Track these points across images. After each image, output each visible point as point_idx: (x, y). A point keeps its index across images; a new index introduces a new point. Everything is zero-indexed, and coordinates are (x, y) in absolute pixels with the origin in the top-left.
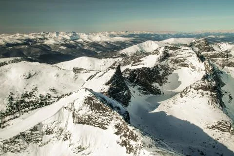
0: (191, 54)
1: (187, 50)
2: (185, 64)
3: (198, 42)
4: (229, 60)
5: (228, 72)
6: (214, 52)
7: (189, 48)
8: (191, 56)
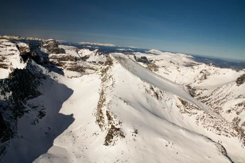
0: (14, 52)
1: (10, 46)
2: (4, 64)
3: (47, 43)
4: (78, 64)
5: (54, 78)
6: (63, 54)
7: (12, 44)
8: (14, 54)
